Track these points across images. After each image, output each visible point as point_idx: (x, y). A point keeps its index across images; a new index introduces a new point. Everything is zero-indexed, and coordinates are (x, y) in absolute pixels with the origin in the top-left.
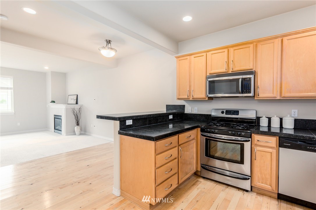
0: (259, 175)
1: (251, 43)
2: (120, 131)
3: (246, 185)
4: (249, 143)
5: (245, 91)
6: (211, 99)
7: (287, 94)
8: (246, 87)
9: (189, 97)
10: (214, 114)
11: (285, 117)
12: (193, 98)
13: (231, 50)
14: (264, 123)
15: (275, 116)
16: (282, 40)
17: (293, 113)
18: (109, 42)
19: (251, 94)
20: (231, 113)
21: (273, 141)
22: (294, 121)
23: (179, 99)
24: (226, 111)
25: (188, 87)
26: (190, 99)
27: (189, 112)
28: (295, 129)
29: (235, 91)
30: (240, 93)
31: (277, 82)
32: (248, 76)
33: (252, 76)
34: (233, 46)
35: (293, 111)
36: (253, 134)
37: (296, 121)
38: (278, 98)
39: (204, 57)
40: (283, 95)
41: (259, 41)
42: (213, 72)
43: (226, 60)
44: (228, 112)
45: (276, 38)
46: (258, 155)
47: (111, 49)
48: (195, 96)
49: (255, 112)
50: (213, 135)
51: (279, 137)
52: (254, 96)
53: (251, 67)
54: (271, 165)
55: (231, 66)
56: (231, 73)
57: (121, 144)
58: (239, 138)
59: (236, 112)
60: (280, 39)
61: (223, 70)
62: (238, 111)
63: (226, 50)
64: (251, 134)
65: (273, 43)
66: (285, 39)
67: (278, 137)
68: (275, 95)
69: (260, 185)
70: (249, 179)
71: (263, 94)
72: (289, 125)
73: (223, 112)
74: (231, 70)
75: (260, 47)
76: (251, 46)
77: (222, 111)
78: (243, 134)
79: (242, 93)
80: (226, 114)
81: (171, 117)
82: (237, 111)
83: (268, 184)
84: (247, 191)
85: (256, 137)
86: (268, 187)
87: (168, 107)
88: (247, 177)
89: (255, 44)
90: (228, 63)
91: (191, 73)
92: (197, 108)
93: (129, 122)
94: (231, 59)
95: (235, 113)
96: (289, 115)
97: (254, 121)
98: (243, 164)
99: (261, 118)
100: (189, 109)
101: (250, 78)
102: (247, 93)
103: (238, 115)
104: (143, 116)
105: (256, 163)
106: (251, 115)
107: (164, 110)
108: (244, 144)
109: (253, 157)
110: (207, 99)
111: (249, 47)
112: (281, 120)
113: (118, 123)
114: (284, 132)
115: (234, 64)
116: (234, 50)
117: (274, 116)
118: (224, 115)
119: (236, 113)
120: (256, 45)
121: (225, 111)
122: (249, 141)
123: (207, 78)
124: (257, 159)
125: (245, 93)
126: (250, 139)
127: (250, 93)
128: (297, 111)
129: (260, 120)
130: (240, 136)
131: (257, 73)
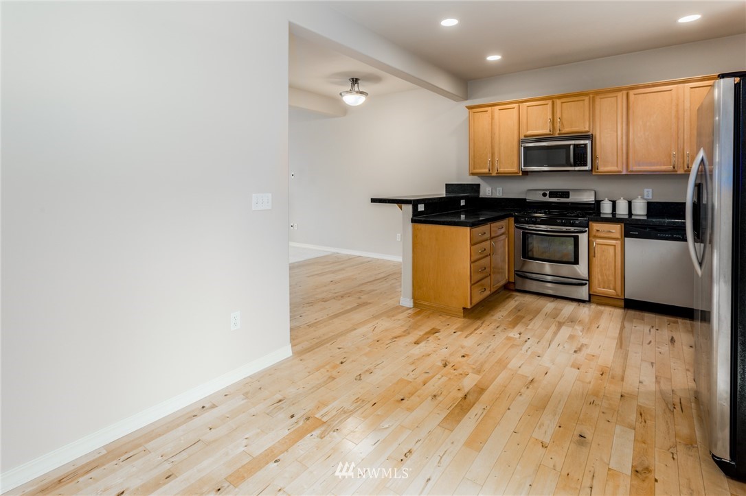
0: (600, 277)
1: (587, 94)
2: (414, 218)
3: (583, 292)
4: (585, 235)
5: (578, 162)
6: (525, 173)
7: (635, 168)
8: (580, 156)
9: (491, 172)
11: (635, 199)
12: (497, 173)
13: (558, 102)
14: (606, 208)
15: (622, 198)
16: (628, 94)
17: (646, 194)
18: (355, 81)
19: (588, 168)
20: (559, 196)
21: (616, 229)
22: (646, 204)
23: (473, 174)
24: (550, 192)
25: (489, 155)
26: (493, 175)
27: (488, 194)
28: (648, 215)
29: (564, 162)
30: (571, 166)
31: (622, 150)
32: (582, 142)
33: (588, 142)
34: (559, 97)
35: (646, 190)
36: (590, 223)
37: (650, 205)
38: (624, 173)
39: (515, 111)
40: (630, 169)
41: (598, 93)
42: (529, 132)
43: (550, 116)
44: (553, 194)
45: (620, 90)
46: (598, 250)
47: (362, 93)
48: (501, 170)
49: (593, 193)
50: (533, 227)
51: (625, 224)
52: (591, 170)
53: (587, 129)
54: (615, 262)
55: (558, 125)
56: (557, 136)
57: (415, 236)
58: (572, 229)
59: (566, 194)
60: (625, 92)
61: (545, 131)
62: (568, 193)
63: (550, 102)
64: (588, 222)
65: (616, 96)
66: (631, 93)
67: (623, 225)
68: (620, 169)
69: (601, 291)
70: (586, 284)
71: (603, 168)
72: (640, 210)
73: (544, 195)
74: (558, 132)
75: (598, 99)
76: (587, 98)
77: (544, 192)
78: (577, 222)
79: (575, 166)
80: (550, 197)
81: (463, 203)
82: (566, 192)
83: (612, 287)
84: (583, 301)
85: (596, 226)
86: (611, 292)
87: (449, 187)
88: (584, 282)
89: (591, 96)
90: (553, 122)
91: (495, 134)
92: (501, 189)
93: (421, 208)
94: (558, 115)
95: (564, 195)
96: (639, 197)
97: (592, 206)
98: (578, 264)
99: (601, 202)
100: (487, 191)
101: (586, 145)
102: (581, 166)
103: (568, 197)
104: (434, 199)
105: (596, 261)
106: (589, 198)
107: (442, 193)
108: (578, 236)
109: (592, 254)
110: (521, 174)
111: (584, 100)
112: (630, 203)
113: (410, 207)
114: (633, 217)
115: (562, 123)
116: (562, 103)
117: (620, 199)
118: (547, 199)
120: (593, 97)
121: (548, 193)
122: (585, 231)
123: (521, 142)
124: (596, 256)
125: (579, 166)
126: (587, 229)
127: (586, 166)
128: (650, 190)
130: (573, 225)
131: (596, 138)
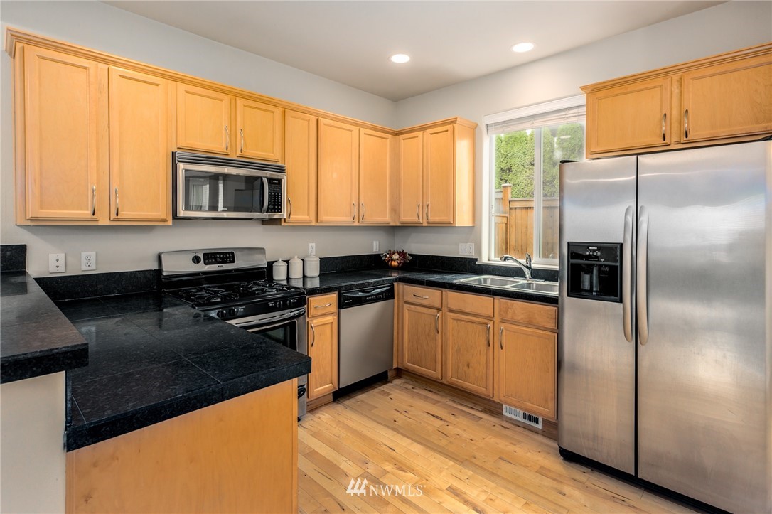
0: (317, 373)
1: (276, 105)
5: (272, 206)
7: (324, 218)
10: (172, 267)
13: (239, 103)
14: (280, 272)
15: (296, 257)
16: (318, 121)
17: (310, 249)
20: (219, 260)
24: (204, 255)
30: (261, 211)
34: (245, 96)
35: (310, 245)
36: (308, 298)
38: (314, 224)
40: (320, 219)
43: (227, 123)
44: (211, 257)
51: (339, 292)
55: (238, 142)
56: (236, 158)
60: (314, 118)
62: (233, 253)
66: (321, 121)
68: (311, 218)
69: (319, 391)
71: (295, 216)
72: (314, 270)
73: (196, 260)
74: (238, 152)
75: (289, 117)
76: (277, 112)
77: (194, 255)
78: (295, 300)
80: (205, 264)
82: (229, 253)
85: (313, 302)
86: (328, 387)
94: (238, 124)
95: (227, 258)
99: (274, 264)
101: (280, 180)
103: (233, 261)
105: (313, 352)
108: (295, 322)
109: (309, 343)
115: (245, 140)
117: (294, 257)
118: (202, 267)
119: (229, 257)
121: (201, 255)
122: (304, 312)
123: (178, 158)
124: (314, 344)
125: (272, 212)
127: (281, 212)
128: (314, 245)
129: (274, 267)
